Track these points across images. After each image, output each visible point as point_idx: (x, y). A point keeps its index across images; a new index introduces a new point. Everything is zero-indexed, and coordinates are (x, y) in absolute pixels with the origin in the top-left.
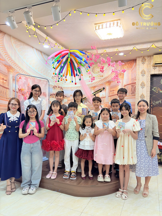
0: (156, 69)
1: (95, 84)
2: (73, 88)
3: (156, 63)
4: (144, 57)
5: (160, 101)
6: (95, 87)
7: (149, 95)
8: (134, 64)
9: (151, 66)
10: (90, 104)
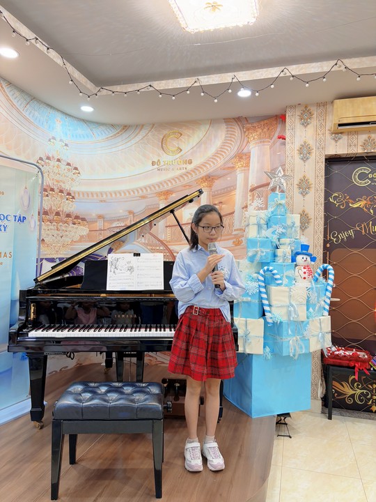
0: (341, 141)
1: (169, 184)
2: (105, 196)
3: (341, 123)
4: (306, 107)
5: (351, 233)
6: (167, 193)
7: (322, 214)
8: (279, 129)
9: (327, 132)
10: (154, 242)
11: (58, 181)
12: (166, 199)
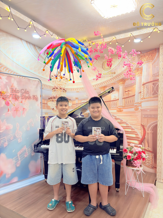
1: (105, 83)
6: (105, 87)
11: (59, 85)
12: (104, 90)
